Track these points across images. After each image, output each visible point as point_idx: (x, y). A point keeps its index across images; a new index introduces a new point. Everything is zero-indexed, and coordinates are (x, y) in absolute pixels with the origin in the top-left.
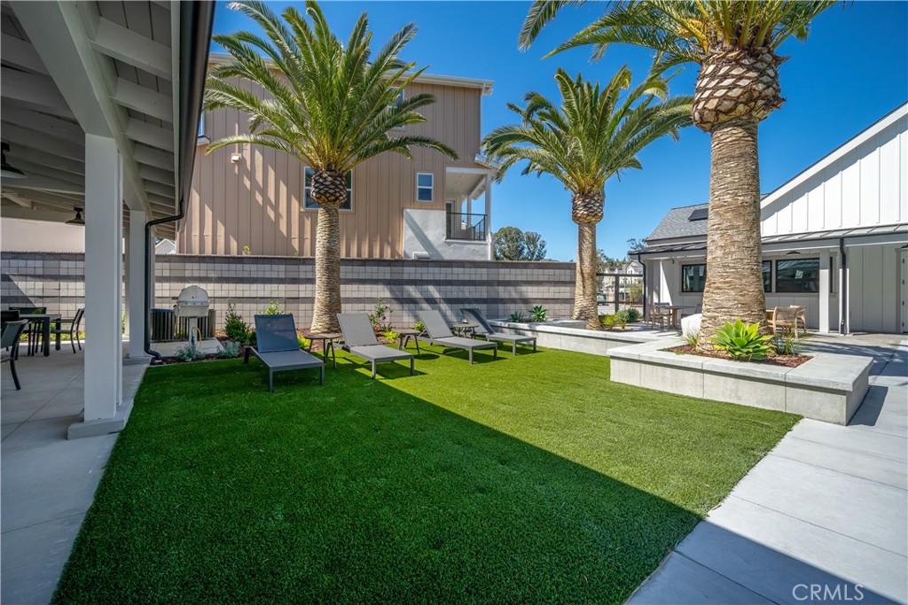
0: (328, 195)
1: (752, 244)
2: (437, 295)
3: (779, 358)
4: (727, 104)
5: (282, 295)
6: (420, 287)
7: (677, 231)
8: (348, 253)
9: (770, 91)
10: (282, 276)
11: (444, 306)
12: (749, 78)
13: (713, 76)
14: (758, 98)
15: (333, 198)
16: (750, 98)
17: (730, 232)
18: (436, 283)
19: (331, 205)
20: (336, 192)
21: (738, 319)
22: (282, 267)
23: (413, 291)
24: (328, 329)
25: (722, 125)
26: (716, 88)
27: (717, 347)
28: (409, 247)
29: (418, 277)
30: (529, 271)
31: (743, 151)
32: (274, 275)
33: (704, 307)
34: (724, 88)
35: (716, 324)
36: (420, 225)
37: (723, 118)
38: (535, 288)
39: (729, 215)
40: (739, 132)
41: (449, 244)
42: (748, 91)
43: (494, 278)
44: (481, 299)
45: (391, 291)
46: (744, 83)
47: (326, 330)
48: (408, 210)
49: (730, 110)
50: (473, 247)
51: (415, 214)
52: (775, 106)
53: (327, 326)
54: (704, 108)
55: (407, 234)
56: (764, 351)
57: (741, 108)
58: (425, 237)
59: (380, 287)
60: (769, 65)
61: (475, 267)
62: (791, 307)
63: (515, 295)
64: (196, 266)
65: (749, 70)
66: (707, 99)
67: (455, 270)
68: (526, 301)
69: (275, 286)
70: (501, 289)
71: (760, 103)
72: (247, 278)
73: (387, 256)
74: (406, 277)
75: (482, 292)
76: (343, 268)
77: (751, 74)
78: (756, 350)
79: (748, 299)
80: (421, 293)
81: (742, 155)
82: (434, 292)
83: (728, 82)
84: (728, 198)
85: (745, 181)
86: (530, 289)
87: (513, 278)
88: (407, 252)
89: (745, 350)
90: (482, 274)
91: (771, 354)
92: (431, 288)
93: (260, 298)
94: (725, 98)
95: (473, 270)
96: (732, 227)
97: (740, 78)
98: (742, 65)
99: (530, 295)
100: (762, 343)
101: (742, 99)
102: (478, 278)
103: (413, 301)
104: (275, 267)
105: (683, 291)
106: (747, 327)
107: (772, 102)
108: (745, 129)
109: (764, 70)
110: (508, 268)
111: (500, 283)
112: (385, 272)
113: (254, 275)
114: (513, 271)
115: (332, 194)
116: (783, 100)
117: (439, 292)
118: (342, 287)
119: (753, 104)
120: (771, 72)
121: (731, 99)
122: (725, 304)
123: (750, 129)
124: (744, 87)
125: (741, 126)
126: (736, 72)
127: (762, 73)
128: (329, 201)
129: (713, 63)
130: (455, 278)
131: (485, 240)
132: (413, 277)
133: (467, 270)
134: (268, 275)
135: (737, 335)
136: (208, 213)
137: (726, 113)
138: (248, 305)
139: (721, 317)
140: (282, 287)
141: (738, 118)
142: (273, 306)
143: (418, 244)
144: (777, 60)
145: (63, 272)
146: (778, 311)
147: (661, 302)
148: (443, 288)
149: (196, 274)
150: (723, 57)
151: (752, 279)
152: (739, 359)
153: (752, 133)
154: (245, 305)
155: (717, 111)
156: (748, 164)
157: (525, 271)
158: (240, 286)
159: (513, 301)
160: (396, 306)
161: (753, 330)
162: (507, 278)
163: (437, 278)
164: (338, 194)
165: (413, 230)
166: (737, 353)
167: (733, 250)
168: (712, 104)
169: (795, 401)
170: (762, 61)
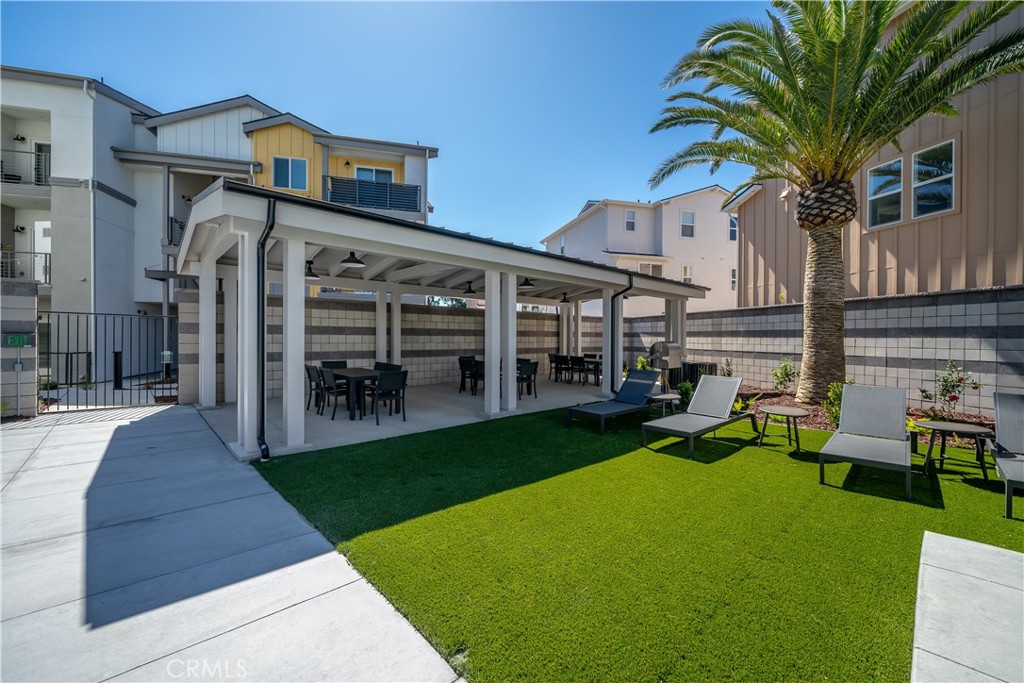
0: (811, 218)
15: (820, 219)
19: (821, 230)
20: (822, 210)
24: (811, 399)
47: (808, 400)
53: (810, 395)
64: (729, 320)
76: (850, 315)
93: (784, 354)
113: (777, 327)
115: (817, 215)
118: (848, 342)
128: (816, 225)
136: (761, 261)
138: (772, 361)
149: (729, 328)
154: (769, 361)
158: (765, 340)
164: (827, 212)
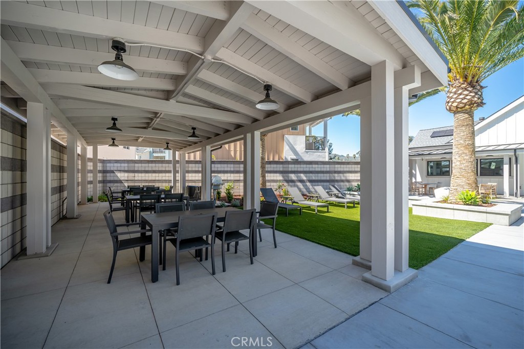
1: (472, 160)
2: (305, 178)
3: (484, 205)
4: (461, 105)
5: (232, 179)
6: (296, 174)
7: (424, 143)
8: (268, 159)
9: (479, 101)
10: (232, 169)
11: (308, 184)
12: (471, 96)
13: (455, 93)
14: (474, 103)
16: (471, 103)
17: (463, 155)
18: (305, 172)
21: (467, 190)
22: (232, 165)
23: (293, 177)
25: (459, 112)
26: (456, 98)
27: (459, 200)
28: (288, 155)
29: (296, 169)
30: (350, 166)
31: (468, 123)
32: (229, 169)
33: (451, 185)
34: (460, 99)
35: (457, 192)
36: (292, 143)
37: (459, 110)
38: (353, 175)
39: (462, 148)
40: (466, 116)
41: (307, 152)
42: (470, 101)
43: (333, 169)
44: (326, 180)
45: (283, 177)
46: (468, 97)
48: (286, 136)
49: (463, 107)
50: (319, 154)
51: (290, 138)
52: (481, 106)
54: (451, 105)
55: (286, 148)
56: (478, 201)
57: (467, 107)
58: (295, 150)
59: (278, 175)
60: (479, 90)
61: (323, 164)
62: (489, 184)
63: (343, 178)
64: (194, 165)
65: (471, 92)
66: (453, 102)
67: (314, 166)
68: (348, 181)
69: (229, 175)
70: (336, 175)
71: (475, 105)
72: (216, 171)
73: (276, 159)
74: (290, 170)
75: (326, 177)
77: (471, 94)
78: (475, 201)
79: (470, 182)
80: (297, 177)
81: (467, 125)
82: (303, 177)
83: (462, 97)
84: (462, 142)
85: (469, 135)
86: (350, 175)
87: (342, 170)
88: (287, 157)
89: (470, 201)
90: (327, 168)
91: (480, 203)
92: (302, 175)
94: (460, 102)
95: (322, 166)
96: (464, 153)
97: (467, 95)
98: (467, 90)
99: (351, 178)
100: (477, 198)
101: (468, 103)
102: (325, 170)
103: (293, 181)
104: (229, 165)
105: (428, 175)
106: (471, 193)
107: (481, 104)
108: (469, 115)
109: (477, 92)
110: (339, 164)
111: (335, 172)
112: (280, 167)
113: (219, 169)
114: (342, 166)
116: (485, 104)
117: (306, 177)
119: (472, 105)
120: (480, 93)
121: (463, 103)
122: (461, 184)
123: (471, 114)
124: (468, 99)
125: (467, 113)
126: (466, 92)
127: (476, 93)
129: (455, 87)
130: (314, 170)
131: (324, 150)
132: (293, 170)
133: (320, 166)
134: (226, 169)
135: (467, 196)
137: (461, 108)
139: (459, 189)
140: (232, 175)
141: (466, 110)
142: (231, 184)
143: (291, 153)
144: (482, 88)
145: (136, 169)
146: (482, 185)
147: (417, 181)
148: (308, 175)
149: (194, 169)
150: (460, 86)
151: (472, 174)
152: (468, 205)
153: (472, 116)
155: (457, 107)
156: (470, 128)
157: (348, 166)
159: (342, 181)
160: (286, 184)
161: (474, 194)
162: (339, 170)
163: (305, 170)
165: (289, 146)
166: (467, 202)
167: (464, 162)
168: (455, 104)
169: (490, 218)
170: (476, 89)
